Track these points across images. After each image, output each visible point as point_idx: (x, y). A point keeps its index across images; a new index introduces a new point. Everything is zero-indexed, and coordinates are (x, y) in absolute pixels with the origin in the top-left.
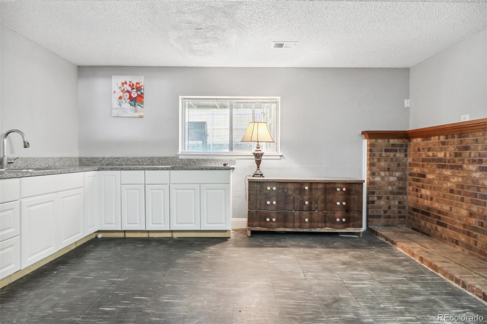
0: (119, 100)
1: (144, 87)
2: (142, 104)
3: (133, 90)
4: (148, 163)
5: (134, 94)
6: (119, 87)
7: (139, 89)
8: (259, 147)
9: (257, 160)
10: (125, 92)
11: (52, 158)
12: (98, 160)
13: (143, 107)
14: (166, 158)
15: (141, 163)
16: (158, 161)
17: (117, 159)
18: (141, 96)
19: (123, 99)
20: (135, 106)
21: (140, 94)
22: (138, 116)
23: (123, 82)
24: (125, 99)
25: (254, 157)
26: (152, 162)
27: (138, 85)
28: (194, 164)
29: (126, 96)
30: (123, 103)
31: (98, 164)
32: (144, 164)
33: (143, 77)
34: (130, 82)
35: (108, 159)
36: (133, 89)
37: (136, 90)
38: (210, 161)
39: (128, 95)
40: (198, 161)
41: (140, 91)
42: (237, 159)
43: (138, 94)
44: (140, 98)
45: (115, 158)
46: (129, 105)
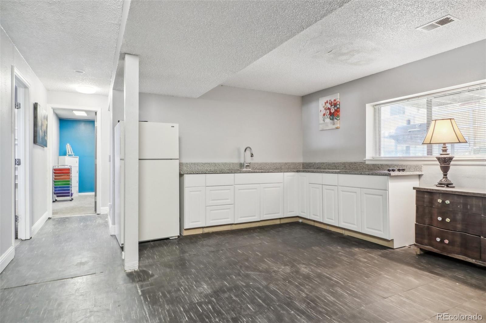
0: (324, 117)
1: (339, 103)
2: (337, 117)
3: (332, 107)
4: (342, 167)
5: (332, 110)
6: (323, 106)
7: (335, 105)
8: (446, 150)
9: (443, 165)
10: (327, 110)
11: (280, 163)
12: (312, 165)
13: (339, 119)
14: (355, 163)
15: (338, 168)
16: (350, 166)
17: (322, 164)
18: (337, 111)
19: (326, 115)
20: (333, 119)
21: (336, 109)
22: (335, 128)
23: (326, 101)
24: (327, 115)
25: (438, 163)
26: (345, 167)
27: (335, 102)
28: (378, 169)
29: (327, 112)
30: (326, 119)
31: (312, 168)
32: (340, 168)
33: (339, 94)
34: (330, 101)
35: (318, 163)
36: (332, 105)
37: (334, 106)
38: (394, 167)
39: (328, 111)
40: (382, 167)
41: (336, 106)
42: (424, 165)
43: (335, 109)
44: (336, 113)
45: (321, 163)
46: (329, 119)
